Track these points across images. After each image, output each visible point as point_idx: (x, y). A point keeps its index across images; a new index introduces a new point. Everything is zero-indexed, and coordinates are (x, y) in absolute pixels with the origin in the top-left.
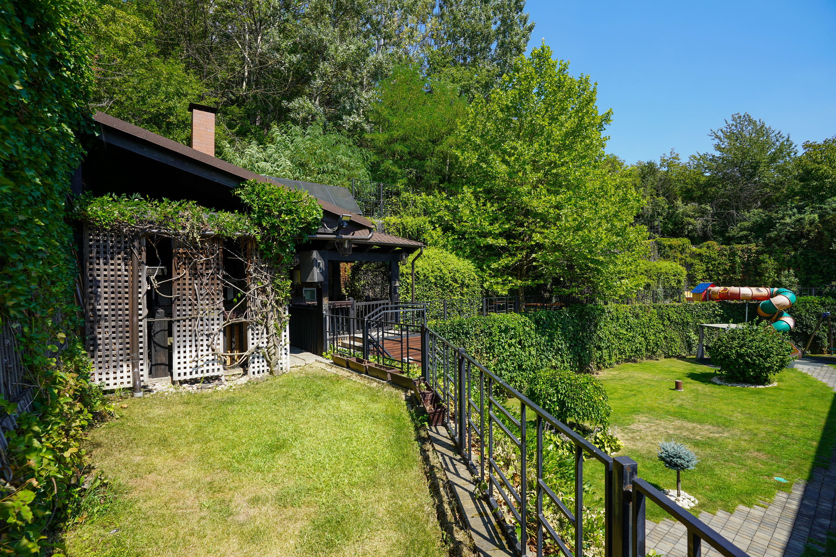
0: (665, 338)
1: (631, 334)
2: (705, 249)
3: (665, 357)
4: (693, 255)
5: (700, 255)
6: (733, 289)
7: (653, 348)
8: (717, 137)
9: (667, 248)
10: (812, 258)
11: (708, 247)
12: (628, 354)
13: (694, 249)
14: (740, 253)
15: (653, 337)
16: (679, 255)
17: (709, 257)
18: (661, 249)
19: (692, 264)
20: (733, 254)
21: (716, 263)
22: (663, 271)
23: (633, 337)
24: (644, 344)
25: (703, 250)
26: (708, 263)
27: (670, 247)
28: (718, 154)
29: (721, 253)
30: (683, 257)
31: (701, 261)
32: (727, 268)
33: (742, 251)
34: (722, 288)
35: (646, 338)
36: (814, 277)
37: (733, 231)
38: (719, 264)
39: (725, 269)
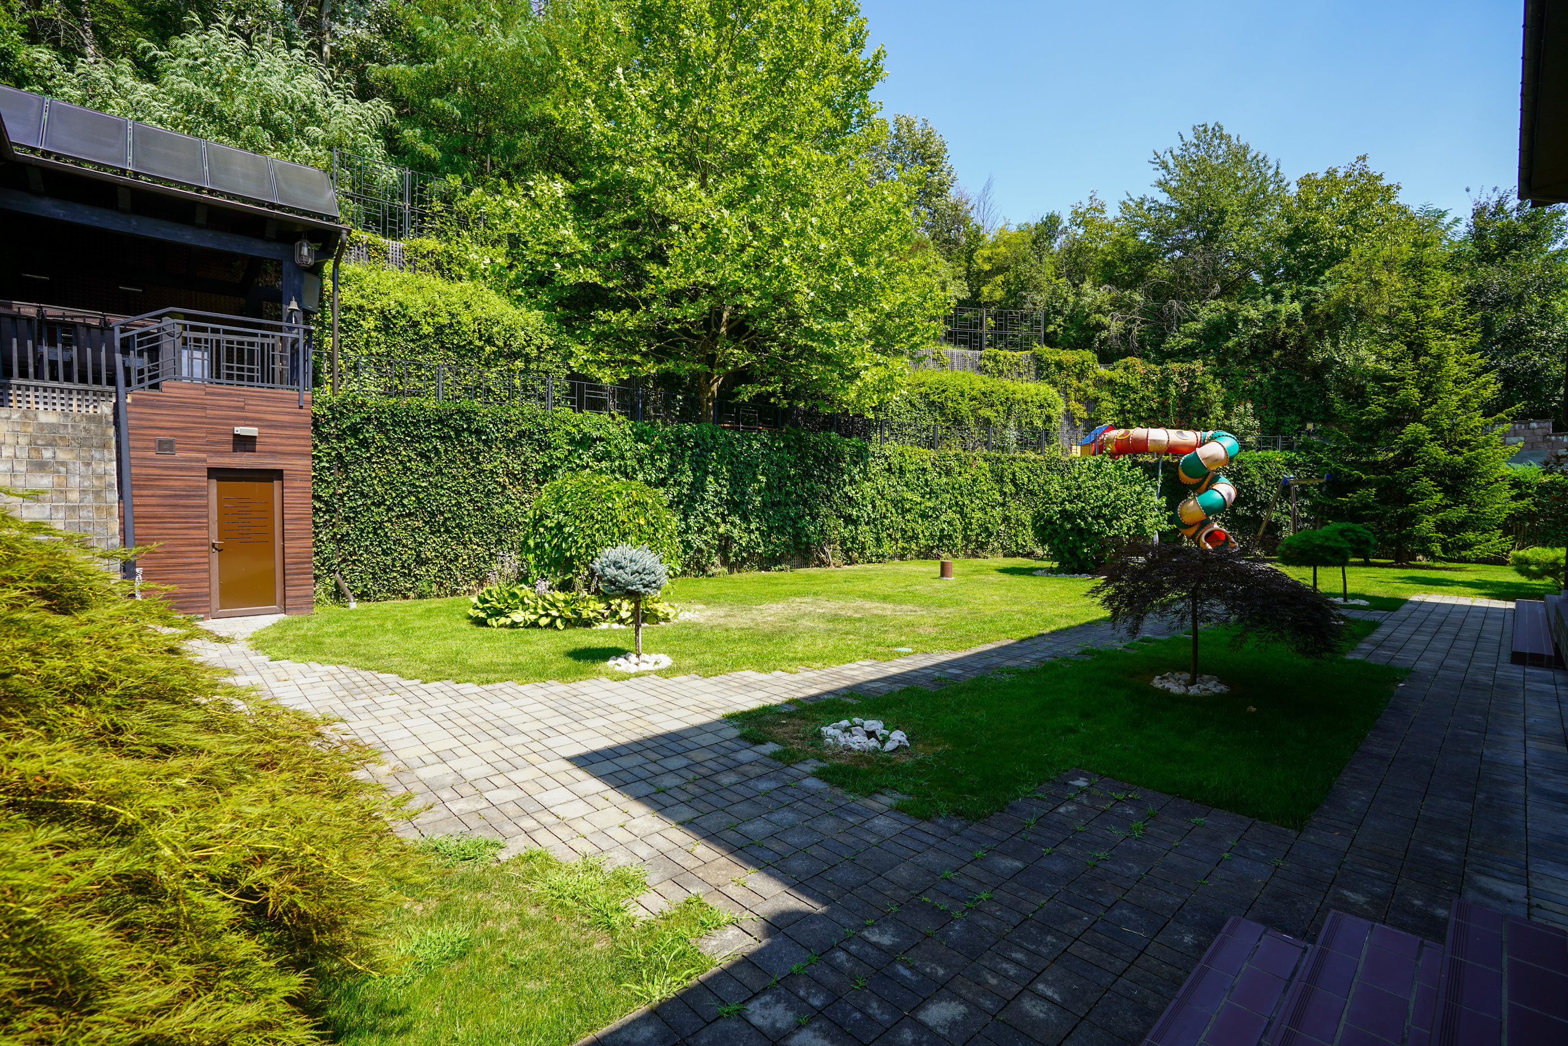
0: (1006, 519)
1: (930, 504)
2: (1120, 371)
3: (1005, 556)
4: (1100, 383)
5: (1111, 382)
6: (1138, 432)
7: (977, 535)
8: (1165, 166)
9: (1053, 368)
10: (1287, 385)
11: (1126, 368)
12: (923, 541)
13: (1102, 371)
14: (1176, 378)
15: (979, 515)
16: (1075, 382)
17: (1127, 387)
18: (1041, 368)
19: (1096, 400)
20: (1166, 380)
21: (1137, 397)
22: (1019, 396)
23: (934, 509)
24: (959, 526)
25: (1117, 374)
26: (1124, 397)
27: (1059, 365)
28: (1163, 198)
29: (1146, 381)
30: (1082, 385)
31: (1113, 393)
32: (1155, 406)
33: (1181, 374)
34: (1122, 431)
35: (963, 515)
36: (1288, 420)
37: (1175, 341)
38: (1142, 398)
39: (1151, 409)
